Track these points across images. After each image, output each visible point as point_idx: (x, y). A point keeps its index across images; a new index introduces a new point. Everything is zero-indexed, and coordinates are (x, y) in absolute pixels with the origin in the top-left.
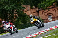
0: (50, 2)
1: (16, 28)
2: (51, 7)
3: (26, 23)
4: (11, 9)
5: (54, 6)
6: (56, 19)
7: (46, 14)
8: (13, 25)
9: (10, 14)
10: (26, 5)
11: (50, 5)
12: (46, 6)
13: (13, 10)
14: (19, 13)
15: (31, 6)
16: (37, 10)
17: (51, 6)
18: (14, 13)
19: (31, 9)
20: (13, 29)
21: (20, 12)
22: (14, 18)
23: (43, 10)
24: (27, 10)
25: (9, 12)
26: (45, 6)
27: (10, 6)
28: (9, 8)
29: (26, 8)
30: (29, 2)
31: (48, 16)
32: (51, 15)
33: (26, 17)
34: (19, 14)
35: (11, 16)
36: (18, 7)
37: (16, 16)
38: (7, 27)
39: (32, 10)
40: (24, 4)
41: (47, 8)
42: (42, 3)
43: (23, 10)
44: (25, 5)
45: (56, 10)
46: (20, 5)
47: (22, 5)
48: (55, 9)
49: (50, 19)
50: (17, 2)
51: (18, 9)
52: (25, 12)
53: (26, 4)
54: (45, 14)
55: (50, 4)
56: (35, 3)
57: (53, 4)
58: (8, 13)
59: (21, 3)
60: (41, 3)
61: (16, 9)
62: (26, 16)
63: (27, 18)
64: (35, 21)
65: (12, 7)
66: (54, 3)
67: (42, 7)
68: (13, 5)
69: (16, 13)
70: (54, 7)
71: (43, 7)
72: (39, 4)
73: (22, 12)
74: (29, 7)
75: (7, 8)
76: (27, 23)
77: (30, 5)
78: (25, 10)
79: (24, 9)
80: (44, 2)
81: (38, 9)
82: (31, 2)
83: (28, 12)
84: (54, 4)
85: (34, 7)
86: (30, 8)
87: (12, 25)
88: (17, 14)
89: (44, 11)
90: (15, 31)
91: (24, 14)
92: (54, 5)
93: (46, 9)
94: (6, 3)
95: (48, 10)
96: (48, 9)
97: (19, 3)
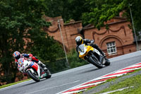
0: (112, 10)
1: (45, 68)
2: (115, 21)
3: (52, 60)
4: (17, 26)
5: (120, 19)
6: (125, 50)
7: (102, 37)
8: (40, 62)
9: (13, 39)
10: (54, 16)
11: (112, 16)
12: (102, 20)
13: (22, 29)
14: (35, 37)
15: (66, 18)
16: (81, 28)
17: (113, 18)
18: (25, 37)
19: (65, 26)
20: (39, 71)
21: (40, 35)
22: (25, 47)
23: (94, 28)
24: (55, 30)
25: (13, 33)
26: (98, 19)
27: (14, 20)
28: (12, 24)
29: (54, 24)
30: (61, 9)
31: (107, 44)
32: (113, 42)
33: (53, 47)
34: (35, 39)
35: (17, 44)
36: (34, 22)
37: (29, 44)
38: (24, 66)
39: (67, 28)
40: (48, 14)
41: (105, 23)
42: (93, 11)
43: (47, 30)
44: (51, 16)
45: (127, 28)
46: (39, 17)
47: (44, 18)
48: (123, 28)
49: (112, 51)
50: (32, 9)
51: (34, 27)
52: (51, 35)
53: (54, 13)
54: (98, 39)
55: (111, 13)
56: (74, 11)
57: (118, 15)
58: (10, 37)
59: (41, 11)
60: (89, 12)
61: (28, 26)
62: (54, 43)
63: (57, 49)
64: (90, 53)
65: (19, 21)
66: (120, 11)
67: (93, 21)
68: (20, 18)
69: (29, 37)
70: (121, 22)
71: (95, 22)
72: (84, 14)
73: (43, 34)
74: (60, 20)
75: (7, 24)
76: (55, 61)
77: (63, 17)
78: (51, 28)
79: (48, 27)
80: (97, 9)
81: (83, 26)
82: (66, 9)
83: (57, 33)
84: (120, 14)
85: (72, 21)
86: (63, 24)
87: (37, 62)
88: (32, 39)
89: (96, 31)
90: (45, 75)
91: (49, 38)
92: (121, 17)
93: (102, 26)
94: (3, 11)
95: (108, 29)
96: (108, 27)
97: (36, 12)
